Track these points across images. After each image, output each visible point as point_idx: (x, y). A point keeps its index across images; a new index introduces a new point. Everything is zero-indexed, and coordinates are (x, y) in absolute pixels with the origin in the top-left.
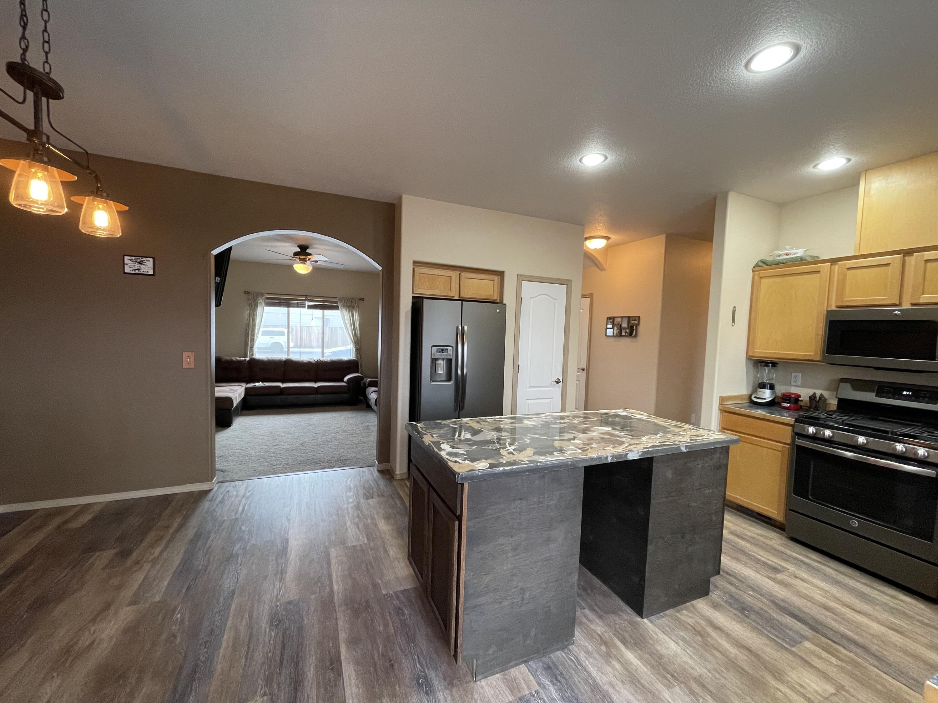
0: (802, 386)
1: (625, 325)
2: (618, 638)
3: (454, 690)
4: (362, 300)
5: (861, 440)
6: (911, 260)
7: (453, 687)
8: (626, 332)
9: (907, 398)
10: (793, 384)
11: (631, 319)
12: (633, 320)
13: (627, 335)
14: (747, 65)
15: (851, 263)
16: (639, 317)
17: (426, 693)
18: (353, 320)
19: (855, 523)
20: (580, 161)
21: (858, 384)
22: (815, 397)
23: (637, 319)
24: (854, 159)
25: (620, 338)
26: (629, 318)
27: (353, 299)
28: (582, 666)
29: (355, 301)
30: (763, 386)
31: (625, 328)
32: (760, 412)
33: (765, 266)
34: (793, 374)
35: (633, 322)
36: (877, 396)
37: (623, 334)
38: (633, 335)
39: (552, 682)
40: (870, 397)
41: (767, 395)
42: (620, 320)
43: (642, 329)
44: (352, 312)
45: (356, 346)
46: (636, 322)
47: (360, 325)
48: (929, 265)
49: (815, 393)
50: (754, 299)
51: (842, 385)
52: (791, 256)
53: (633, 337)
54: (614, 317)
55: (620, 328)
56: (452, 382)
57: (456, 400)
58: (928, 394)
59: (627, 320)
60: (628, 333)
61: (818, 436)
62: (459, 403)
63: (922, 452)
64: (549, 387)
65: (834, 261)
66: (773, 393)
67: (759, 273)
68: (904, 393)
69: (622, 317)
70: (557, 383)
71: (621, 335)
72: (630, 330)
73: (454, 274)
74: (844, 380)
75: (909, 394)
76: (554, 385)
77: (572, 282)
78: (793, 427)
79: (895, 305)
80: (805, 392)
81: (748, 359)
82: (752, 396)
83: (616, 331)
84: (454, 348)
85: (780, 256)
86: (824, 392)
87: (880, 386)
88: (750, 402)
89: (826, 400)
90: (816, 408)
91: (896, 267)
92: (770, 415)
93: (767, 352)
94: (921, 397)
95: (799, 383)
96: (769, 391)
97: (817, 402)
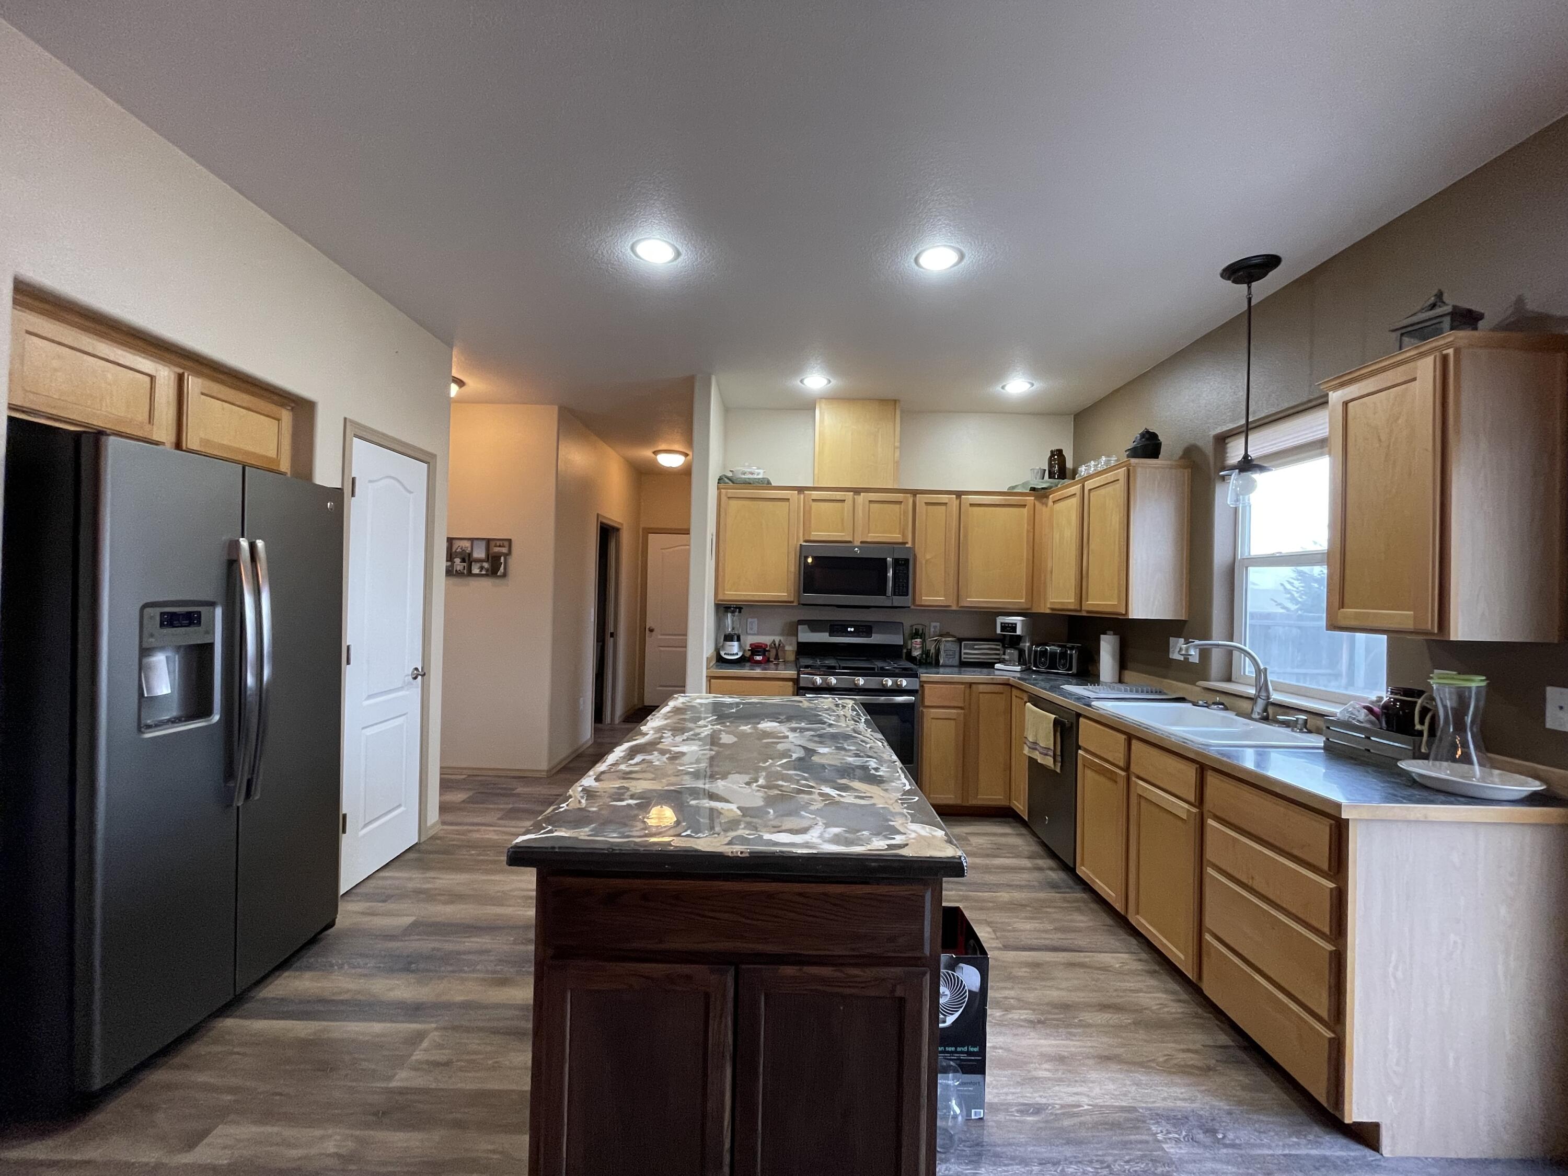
0: (758, 634)
1: (479, 553)
5: (861, 681)
6: (859, 498)
8: (482, 568)
9: (851, 634)
10: (750, 631)
11: (492, 544)
12: (496, 546)
13: (483, 572)
15: (815, 494)
16: (510, 541)
21: (814, 626)
22: (775, 645)
23: (506, 544)
24: (833, 382)
25: (470, 578)
26: (488, 541)
30: (729, 638)
31: (478, 561)
32: (733, 671)
33: (731, 484)
34: (749, 620)
35: (497, 549)
36: (830, 636)
37: (476, 571)
38: (499, 574)
40: (823, 637)
41: (734, 650)
42: (467, 544)
43: (516, 563)
46: (504, 550)
48: (871, 505)
49: (774, 641)
50: (721, 527)
51: (800, 627)
52: (755, 476)
53: (500, 576)
54: (455, 539)
55: (468, 559)
56: (216, 718)
57: (229, 773)
58: (865, 629)
59: (483, 545)
60: (487, 570)
61: (825, 686)
62: (242, 776)
63: (904, 682)
64: (402, 688)
65: (801, 490)
66: (740, 647)
67: (727, 492)
68: (849, 629)
69: (472, 540)
70: (415, 678)
71: (470, 574)
72: (492, 566)
73: (165, 375)
74: (800, 622)
75: (852, 630)
76: (410, 683)
77: (434, 456)
78: (796, 681)
79: (850, 542)
80: (766, 640)
81: (715, 604)
82: (722, 653)
83: (458, 565)
84: (219, 612)
85: (744, 474)
86: (782, 638)
87: (831, 625)
88: (721, 661)
89: (784, 647)
90: (777, 658)
91: (849, 502)
92: (758, 672)
93: (732, 594)
94: (863, 632)
95: (755, 628)
96: (736, 644)
97: (777, 651)
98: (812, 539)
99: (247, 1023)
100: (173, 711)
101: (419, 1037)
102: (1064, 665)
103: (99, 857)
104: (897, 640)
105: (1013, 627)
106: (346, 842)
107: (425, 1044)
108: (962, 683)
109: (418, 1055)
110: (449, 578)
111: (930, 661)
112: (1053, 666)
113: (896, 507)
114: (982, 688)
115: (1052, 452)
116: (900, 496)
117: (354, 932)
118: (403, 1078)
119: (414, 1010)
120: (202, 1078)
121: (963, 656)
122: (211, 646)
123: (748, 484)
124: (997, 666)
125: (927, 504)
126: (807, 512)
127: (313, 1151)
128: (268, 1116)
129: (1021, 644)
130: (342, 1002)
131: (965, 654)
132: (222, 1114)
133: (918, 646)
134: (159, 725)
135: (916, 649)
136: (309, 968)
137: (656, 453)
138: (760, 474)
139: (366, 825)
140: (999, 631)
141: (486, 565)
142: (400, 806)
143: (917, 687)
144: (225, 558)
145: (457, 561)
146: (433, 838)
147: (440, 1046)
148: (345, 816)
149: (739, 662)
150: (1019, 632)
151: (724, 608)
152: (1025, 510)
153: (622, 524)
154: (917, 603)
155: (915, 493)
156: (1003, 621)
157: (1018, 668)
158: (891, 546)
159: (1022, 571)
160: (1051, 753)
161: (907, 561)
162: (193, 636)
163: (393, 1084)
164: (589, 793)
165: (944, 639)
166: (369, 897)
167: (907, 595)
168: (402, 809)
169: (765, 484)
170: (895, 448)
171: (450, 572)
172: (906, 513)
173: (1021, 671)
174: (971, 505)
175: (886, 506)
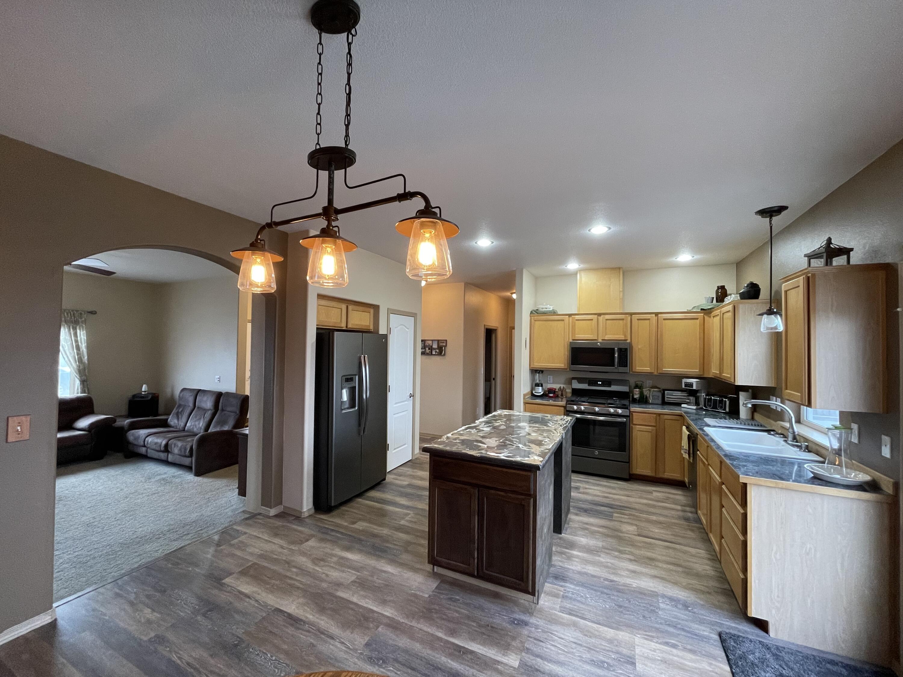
0: (553, 383)
1: (435, 346)
2: (564, 548)
3: (534, 614)
4: (93, 313)
5: (597, 409)
6: (601, 318)
7: (533, 614)
8: (436, 352)
9: (600, 385)
10: (549, 382)
11: (440, 341)
12: (441, 343)
14: (589, 230)
15: (577, 317)
16: (446, 340)
17: (526, 625)
18: (76, 341)
19: (597, 452)
20: (476, 243)
21: (581, 380)
22: (561, 389)
23: (445, 342)
24: (582, 264)
25: (432, 356)
26: (438, 341)
27: (77, 311)
28: (566, 568)
29: (81, 314)
30: (537, 385)
31: (435, 349)
32: (538, 401)
33: (537, 314)
34: (548, 376)
35: (441, 344)
36: (588, 385)
37: (434, 353)
39: (564, 582)
40: (585, 386)
41: (539, 391)
42: (430, 342)
43: (449, 349)
44: (75, 329)
45: (81, 377)
46: (444, 344)
47: (88, 347)
48: (607, 321)
49: (560, 387)
51: (573, 381)
52: (548, 310)
53: (442, 355)
54: (425, 340)
55: (431, 348)
56: (357, 408)
57: (359, 425)
58: (607, 383)
59: (436, 342)
60: (438, 353)
61: (579, 410)
62: (362, 427)
63: (620, 411)
64: (405, 401)
65: (570, 315)
66: (543, 389)
67: (534, 318)
68: (599, 383)
69: (432, 340)
70: (410, 397)
71: (432, 354)
72: (440, 350)
73: (344, 307)
74: (574, 378)
75: (600, 383)
76: (409, 399)
77: (416, 314)
78: (565, 407)
79: (596, 340)
80: (556, 386)
81: (530, 369)
82: (534, 392)
83: (428, 351)
84: (357, 377)
85: (543, 309)
86: (565, 386)
87: (589, 380)
88: (533, 396)
89: (565, 390)
90: (562, 395)
91: (595, 321)
92: (551, 402)
93: (538, 365)
94: (606, 384)
95: (552, 381)
96: (540, 388)
97: (562, 392)
98: (576, 338)
99: (364, 501)
100: (347, 406)
101: (407, 514)
102: (721, 407)
103: (334, 444)
104: (625, 389)
105: (691, 385)
106: (389, 453)
107: (409, 516)
108: (655, 414)
109: (407, 518)
110: (423, 356)
111: (643, 401)
112: (715, 407)
113: (621, 322)
114: (666, 417)
115: (718, 287)
116: (622, 316)
117: (391, 484)
118: (403, 522)
119: (407, 507)
120: (355, 511)
121: (666, 399)
122: (355, 387)
123: (544, 313)
124: (683, 405)
125: (638, 319)
126: (574, 326)
127: (381, 532)
128: (370, 522)
129: (698, 394)
130: (388, 501)
131: (667, 398)
132: (360, 520)
133: (637, 393)
134: (345, 409)
135: (636, 394)
136: (379, 491)
137: (512, 293)
138: (551, 308)
139: (395, 449)
140: (683, 387)
141: (437, 351)
142: (405, 444)
143: (628, 414)
144: (358, 362)
145: (427, 349)
146: (416, 459)
147: (413, 517)
148: (388, 444)
149: (541, 397)
150: (694, 388)
151: (534, 371)
152: (698, 321)
153: (497, 327)
154: (634, 371)
155: (631, 314)
156: (686, 381)
157: (695, 407)
158: (617, 342)
159: (697, 354)
160: (687, 452)
161: (626, 349)
162: (351, 384)
163: (400, 523)
164: (448, 438)
165: (652, 390)
166: (395, 474)
167: (627, 366)
168: (406, 446)
169: (554, 313)
170: (620, 292)
171: (423, 353)
172: (626, 324)
173: (697, 409)
174: (664, 319)
175: (615, 321)
